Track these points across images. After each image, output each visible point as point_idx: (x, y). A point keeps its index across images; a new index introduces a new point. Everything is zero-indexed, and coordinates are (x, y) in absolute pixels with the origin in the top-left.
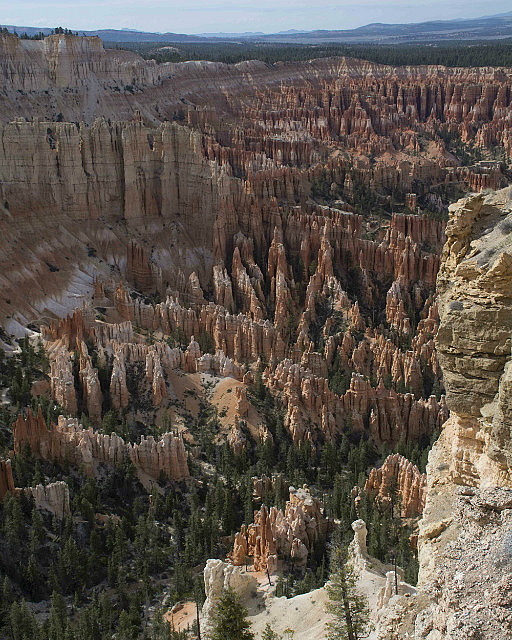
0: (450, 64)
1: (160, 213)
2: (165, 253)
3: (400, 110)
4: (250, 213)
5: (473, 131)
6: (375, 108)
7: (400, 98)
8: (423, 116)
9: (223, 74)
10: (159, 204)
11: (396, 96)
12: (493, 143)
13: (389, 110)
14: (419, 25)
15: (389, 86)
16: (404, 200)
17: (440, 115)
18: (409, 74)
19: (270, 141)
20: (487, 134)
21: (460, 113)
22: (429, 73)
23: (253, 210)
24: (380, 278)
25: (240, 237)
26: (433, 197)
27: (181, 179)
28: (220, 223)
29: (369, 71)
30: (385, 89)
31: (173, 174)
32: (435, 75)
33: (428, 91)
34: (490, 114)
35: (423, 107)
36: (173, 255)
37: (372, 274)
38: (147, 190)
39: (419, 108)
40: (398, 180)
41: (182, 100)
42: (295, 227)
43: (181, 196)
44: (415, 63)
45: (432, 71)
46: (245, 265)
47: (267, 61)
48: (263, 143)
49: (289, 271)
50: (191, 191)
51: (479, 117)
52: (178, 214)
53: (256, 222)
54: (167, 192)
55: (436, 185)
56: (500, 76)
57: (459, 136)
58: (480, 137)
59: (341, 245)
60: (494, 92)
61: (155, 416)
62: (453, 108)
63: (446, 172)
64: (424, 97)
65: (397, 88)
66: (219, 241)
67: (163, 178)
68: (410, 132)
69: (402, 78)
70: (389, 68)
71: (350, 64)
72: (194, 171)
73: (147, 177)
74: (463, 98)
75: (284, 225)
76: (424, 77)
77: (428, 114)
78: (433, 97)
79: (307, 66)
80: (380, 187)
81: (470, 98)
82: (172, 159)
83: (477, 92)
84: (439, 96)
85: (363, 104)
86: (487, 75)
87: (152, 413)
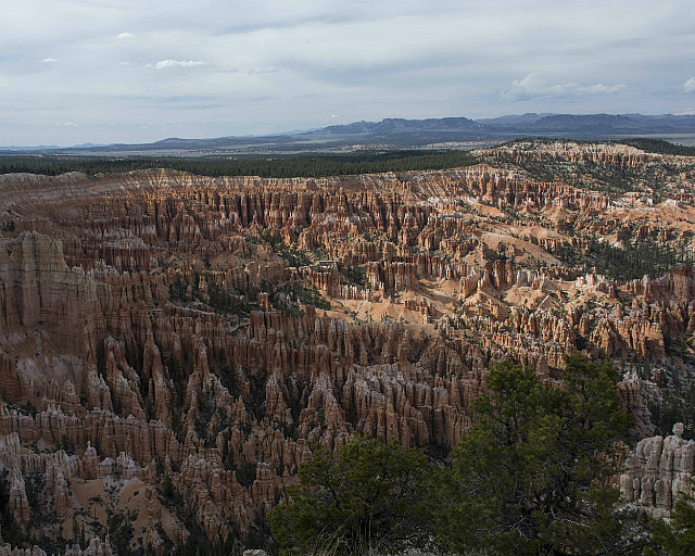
0: (264, 175)
1: (21, 323)
2: (30, 362)
3: (223, 216)
4: (120, 318)
5: (295, 236)
6: (202, 215)
7: (222, 205)
8: (247, 222)
9: (44, 186)
10: (20, 313)
11: (218, 203)
12: (314, 245)
13: (214, 217)
14: (215, 140)
15: (210, 195)
16: (256, 300)
17: (261, 220)
18: (227, 184)
19: (108, 249)
20: (309, 237)
21: (280, 219)
22: (246, 183)
23: (122, 314)
24: (254, 372)
25: (110, 341)
26: (282, 295)
27: (43, 287)
28: (89, 328)
29: (188, 181)
30: (207, 197)
31: (34, 282)
32: (252, 185)
33: (248, 200)
34: (308, 219)
35: (245, 214)
36: (39, 364)
37: (246, 370)
38: (7, 299)
39: (240, 215)
40: (248, 280)
41: (9, 211)
42: (166, 329)
43: (44, 303)
44: (231, 174)
45: (248, 181)
46: (120, 368)
47: (88, 172)
48: (101, 251)
49: (165, 372)
50: (54, 298)
51: (298, 222)
52: (41, 322)
53: (125, 325)
54: (29, 301)
55: (282, 284)
56: (312, 186)
57: (282, 240)
58: (303, 240)
59: (213, 343)
60: (308, 201)
61: (61, 529)
62: (273, 214)
63: (290, 272)
64: (244, 204)
65: (219, 198)
66: (90, 346)
67: (24, 286)
68: (237, 237)
69: (221, 188)
70: (207, 179)
71: (170, 175)
72: (57, 278)
73: (6, 287)
74: (282, 205)
75: (155, 327)
76: (241, 186)
77: (250, 219)
78: (253, 204)
79: (127, 177)
80: (232, 288)
81: (288, 205)
82: (34, 267)
83: (293, 200)
84: (259, 204)
85: (190, 212)
86: (299, 185)
87: (57, 526)
